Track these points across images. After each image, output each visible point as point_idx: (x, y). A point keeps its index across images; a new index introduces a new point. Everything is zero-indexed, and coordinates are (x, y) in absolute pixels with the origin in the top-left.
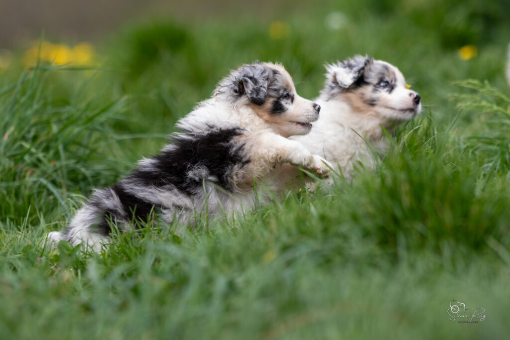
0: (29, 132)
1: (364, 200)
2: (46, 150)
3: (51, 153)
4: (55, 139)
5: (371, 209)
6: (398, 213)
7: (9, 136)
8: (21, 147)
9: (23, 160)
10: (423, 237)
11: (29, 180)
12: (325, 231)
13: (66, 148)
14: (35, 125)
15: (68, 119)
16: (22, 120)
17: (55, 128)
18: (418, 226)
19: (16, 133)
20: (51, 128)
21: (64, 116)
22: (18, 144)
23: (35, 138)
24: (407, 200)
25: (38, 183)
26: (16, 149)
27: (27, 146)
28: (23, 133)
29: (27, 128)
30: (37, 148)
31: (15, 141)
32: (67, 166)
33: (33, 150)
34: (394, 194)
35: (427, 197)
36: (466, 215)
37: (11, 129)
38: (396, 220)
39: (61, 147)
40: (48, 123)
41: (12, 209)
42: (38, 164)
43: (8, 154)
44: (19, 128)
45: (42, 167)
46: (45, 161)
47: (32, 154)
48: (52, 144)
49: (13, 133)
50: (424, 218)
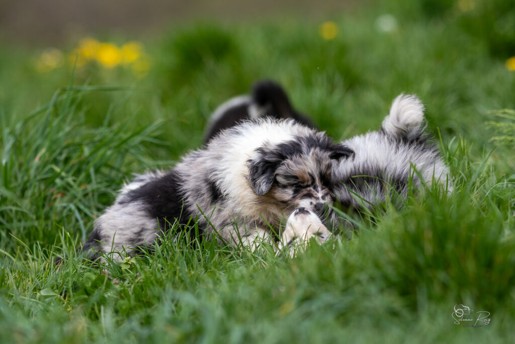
0: (60, 154)
1: (386, 246)
2: (78, 173)
3: (83, 176)
4: (87, 162)
5: (393, 256)
6: (421, 260)
7: (40, 159)
8: (52, 170)
9: (54, 184)
10: (445, 286)
11: (59, 204)
12: (347, 277)
13: (97, 171)
14: (67, 147)
15: (100, 141)
16: (54, 142)
17: (87, 151)
18: (441, 275)
19: (47, 155)
20: (82, 152)
21: (97, 138)
22: (49, 167)
23: (67, 160)
24: (429, 248)
25: (68, 208)
26: (47, 173)
27: (57, 169)
28: (55, 155)
29: (58, 151)
30: (67, 172)
31: (45, 164)
32: (98, 189)
33: (63, 174)
34: (416, 240)
35: (450, 246)
36: (489, 265)
37: (43, 151)
38: (418, 268)
39: (92, 171)
40: (80, 145)
41: (41, 235)
42: (68, 188)
43: (39, 178)
44: (51, 150)
45: (72, 192)
46: (75, 185)
47: (62, 178)
48: (84, 167)
49: (44, 155)
50: (446, 266)
